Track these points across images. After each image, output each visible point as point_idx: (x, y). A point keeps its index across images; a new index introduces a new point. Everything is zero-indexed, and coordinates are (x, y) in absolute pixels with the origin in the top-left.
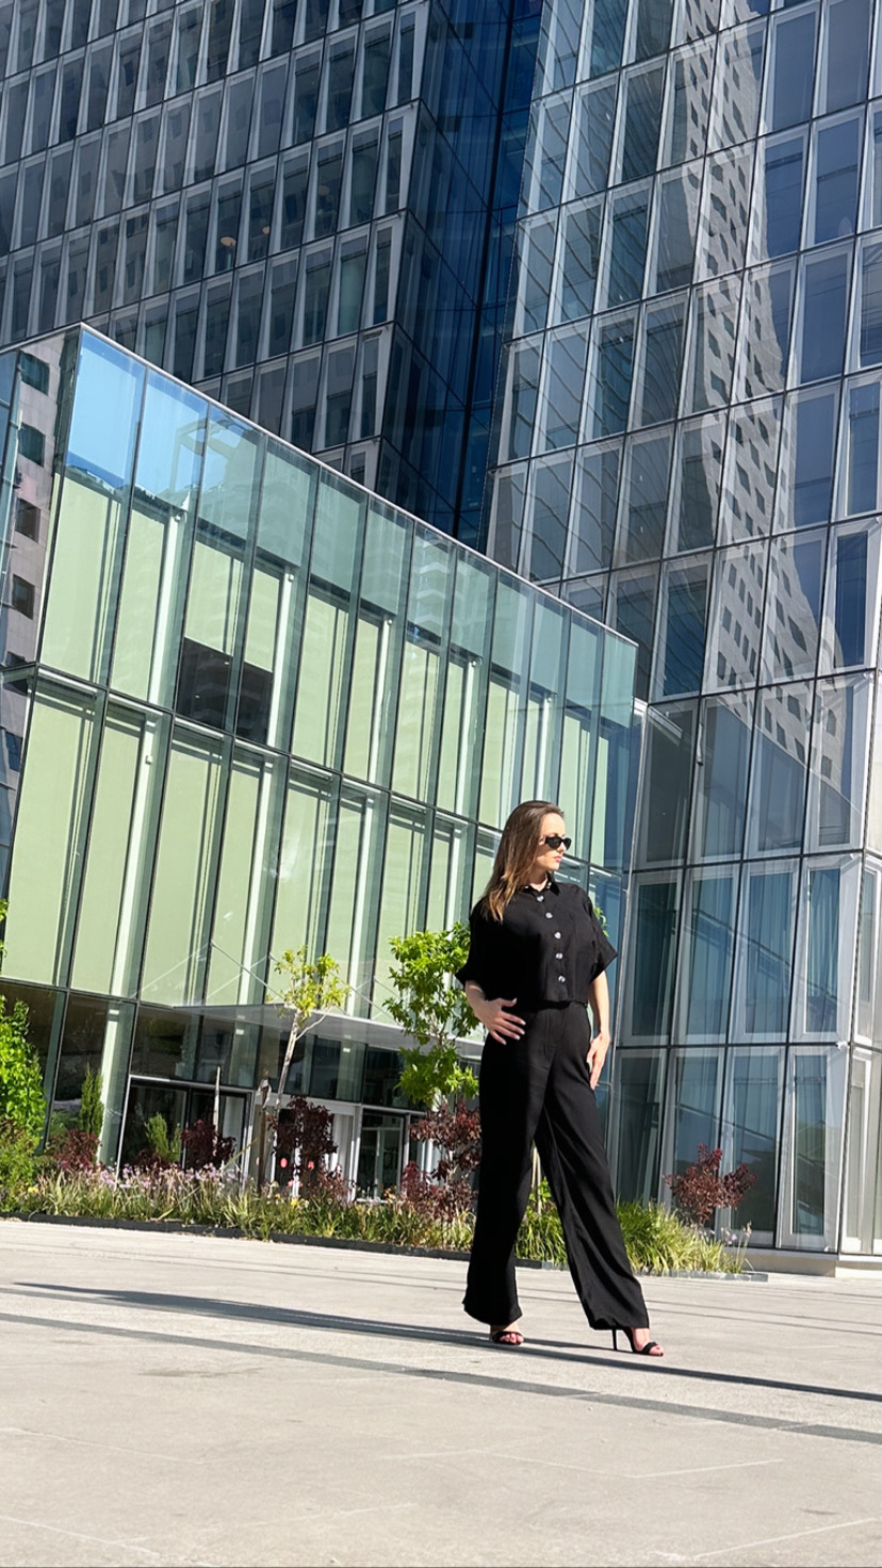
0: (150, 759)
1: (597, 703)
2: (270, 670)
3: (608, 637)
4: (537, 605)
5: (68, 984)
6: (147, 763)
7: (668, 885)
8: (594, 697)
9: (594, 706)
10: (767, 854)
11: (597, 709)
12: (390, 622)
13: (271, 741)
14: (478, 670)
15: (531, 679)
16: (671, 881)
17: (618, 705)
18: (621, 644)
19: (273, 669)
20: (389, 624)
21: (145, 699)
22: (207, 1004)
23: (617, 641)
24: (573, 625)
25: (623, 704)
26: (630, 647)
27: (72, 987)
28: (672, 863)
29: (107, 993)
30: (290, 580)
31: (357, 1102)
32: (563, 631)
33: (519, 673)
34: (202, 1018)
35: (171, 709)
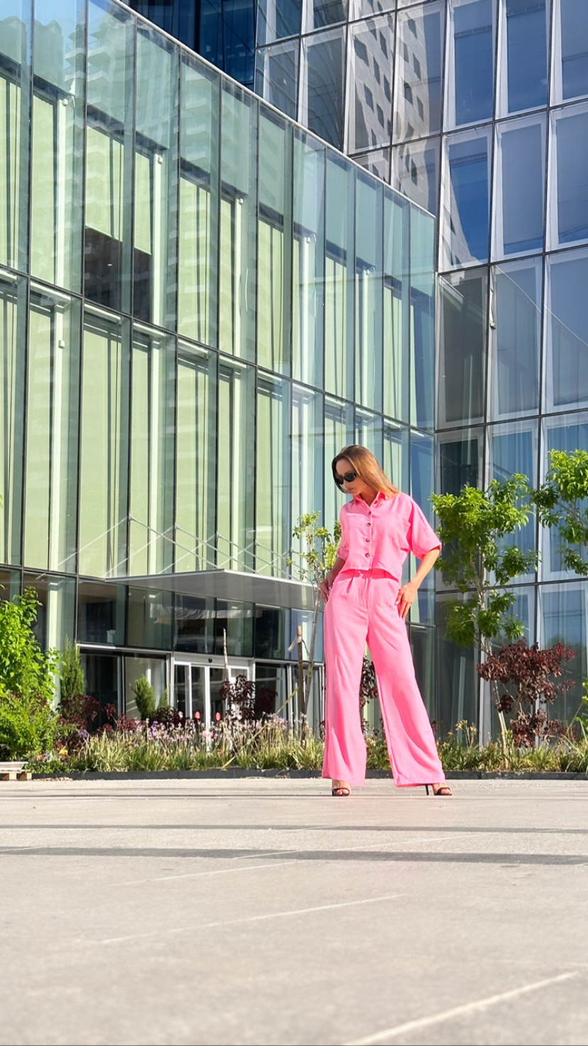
0: (63, 344)
1: (407, 273)
2: (150, 254)
3: (412, 209)
4: (357, 180)
5: (21, 562)
6: (60, 347)
7: (461, 442)
8: (403, 268)
9: (404, 276)
10: (562, 408)
11: (407, 278)
12: (242, 201)
13: (157, 319)
14: (313, 246)
15: (357, 255)
16: (463, 440)
17: (423, 274)
18: (422, 215)
19: (152, 252)
20: (240, 204)
21: (53, 283)
22: (131, 575)
23: (419, 213)
24: (385, 198)
25: (427, 273)
26: (429, 219)
27: (25, 566)
28: (463, 423)
29: (47, 569)
30: (160, 163)
31: (251, 657)
32: (377, 205)
33: (346, 249)
34: (127, 588)
35: (79, 293)
